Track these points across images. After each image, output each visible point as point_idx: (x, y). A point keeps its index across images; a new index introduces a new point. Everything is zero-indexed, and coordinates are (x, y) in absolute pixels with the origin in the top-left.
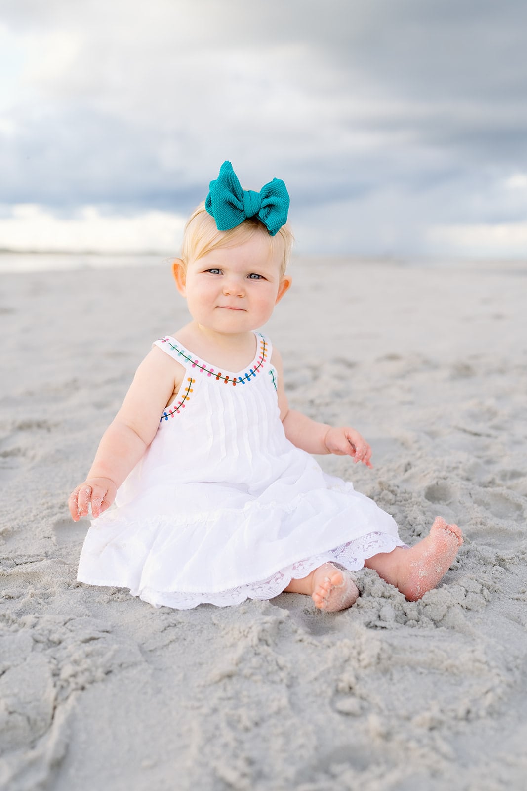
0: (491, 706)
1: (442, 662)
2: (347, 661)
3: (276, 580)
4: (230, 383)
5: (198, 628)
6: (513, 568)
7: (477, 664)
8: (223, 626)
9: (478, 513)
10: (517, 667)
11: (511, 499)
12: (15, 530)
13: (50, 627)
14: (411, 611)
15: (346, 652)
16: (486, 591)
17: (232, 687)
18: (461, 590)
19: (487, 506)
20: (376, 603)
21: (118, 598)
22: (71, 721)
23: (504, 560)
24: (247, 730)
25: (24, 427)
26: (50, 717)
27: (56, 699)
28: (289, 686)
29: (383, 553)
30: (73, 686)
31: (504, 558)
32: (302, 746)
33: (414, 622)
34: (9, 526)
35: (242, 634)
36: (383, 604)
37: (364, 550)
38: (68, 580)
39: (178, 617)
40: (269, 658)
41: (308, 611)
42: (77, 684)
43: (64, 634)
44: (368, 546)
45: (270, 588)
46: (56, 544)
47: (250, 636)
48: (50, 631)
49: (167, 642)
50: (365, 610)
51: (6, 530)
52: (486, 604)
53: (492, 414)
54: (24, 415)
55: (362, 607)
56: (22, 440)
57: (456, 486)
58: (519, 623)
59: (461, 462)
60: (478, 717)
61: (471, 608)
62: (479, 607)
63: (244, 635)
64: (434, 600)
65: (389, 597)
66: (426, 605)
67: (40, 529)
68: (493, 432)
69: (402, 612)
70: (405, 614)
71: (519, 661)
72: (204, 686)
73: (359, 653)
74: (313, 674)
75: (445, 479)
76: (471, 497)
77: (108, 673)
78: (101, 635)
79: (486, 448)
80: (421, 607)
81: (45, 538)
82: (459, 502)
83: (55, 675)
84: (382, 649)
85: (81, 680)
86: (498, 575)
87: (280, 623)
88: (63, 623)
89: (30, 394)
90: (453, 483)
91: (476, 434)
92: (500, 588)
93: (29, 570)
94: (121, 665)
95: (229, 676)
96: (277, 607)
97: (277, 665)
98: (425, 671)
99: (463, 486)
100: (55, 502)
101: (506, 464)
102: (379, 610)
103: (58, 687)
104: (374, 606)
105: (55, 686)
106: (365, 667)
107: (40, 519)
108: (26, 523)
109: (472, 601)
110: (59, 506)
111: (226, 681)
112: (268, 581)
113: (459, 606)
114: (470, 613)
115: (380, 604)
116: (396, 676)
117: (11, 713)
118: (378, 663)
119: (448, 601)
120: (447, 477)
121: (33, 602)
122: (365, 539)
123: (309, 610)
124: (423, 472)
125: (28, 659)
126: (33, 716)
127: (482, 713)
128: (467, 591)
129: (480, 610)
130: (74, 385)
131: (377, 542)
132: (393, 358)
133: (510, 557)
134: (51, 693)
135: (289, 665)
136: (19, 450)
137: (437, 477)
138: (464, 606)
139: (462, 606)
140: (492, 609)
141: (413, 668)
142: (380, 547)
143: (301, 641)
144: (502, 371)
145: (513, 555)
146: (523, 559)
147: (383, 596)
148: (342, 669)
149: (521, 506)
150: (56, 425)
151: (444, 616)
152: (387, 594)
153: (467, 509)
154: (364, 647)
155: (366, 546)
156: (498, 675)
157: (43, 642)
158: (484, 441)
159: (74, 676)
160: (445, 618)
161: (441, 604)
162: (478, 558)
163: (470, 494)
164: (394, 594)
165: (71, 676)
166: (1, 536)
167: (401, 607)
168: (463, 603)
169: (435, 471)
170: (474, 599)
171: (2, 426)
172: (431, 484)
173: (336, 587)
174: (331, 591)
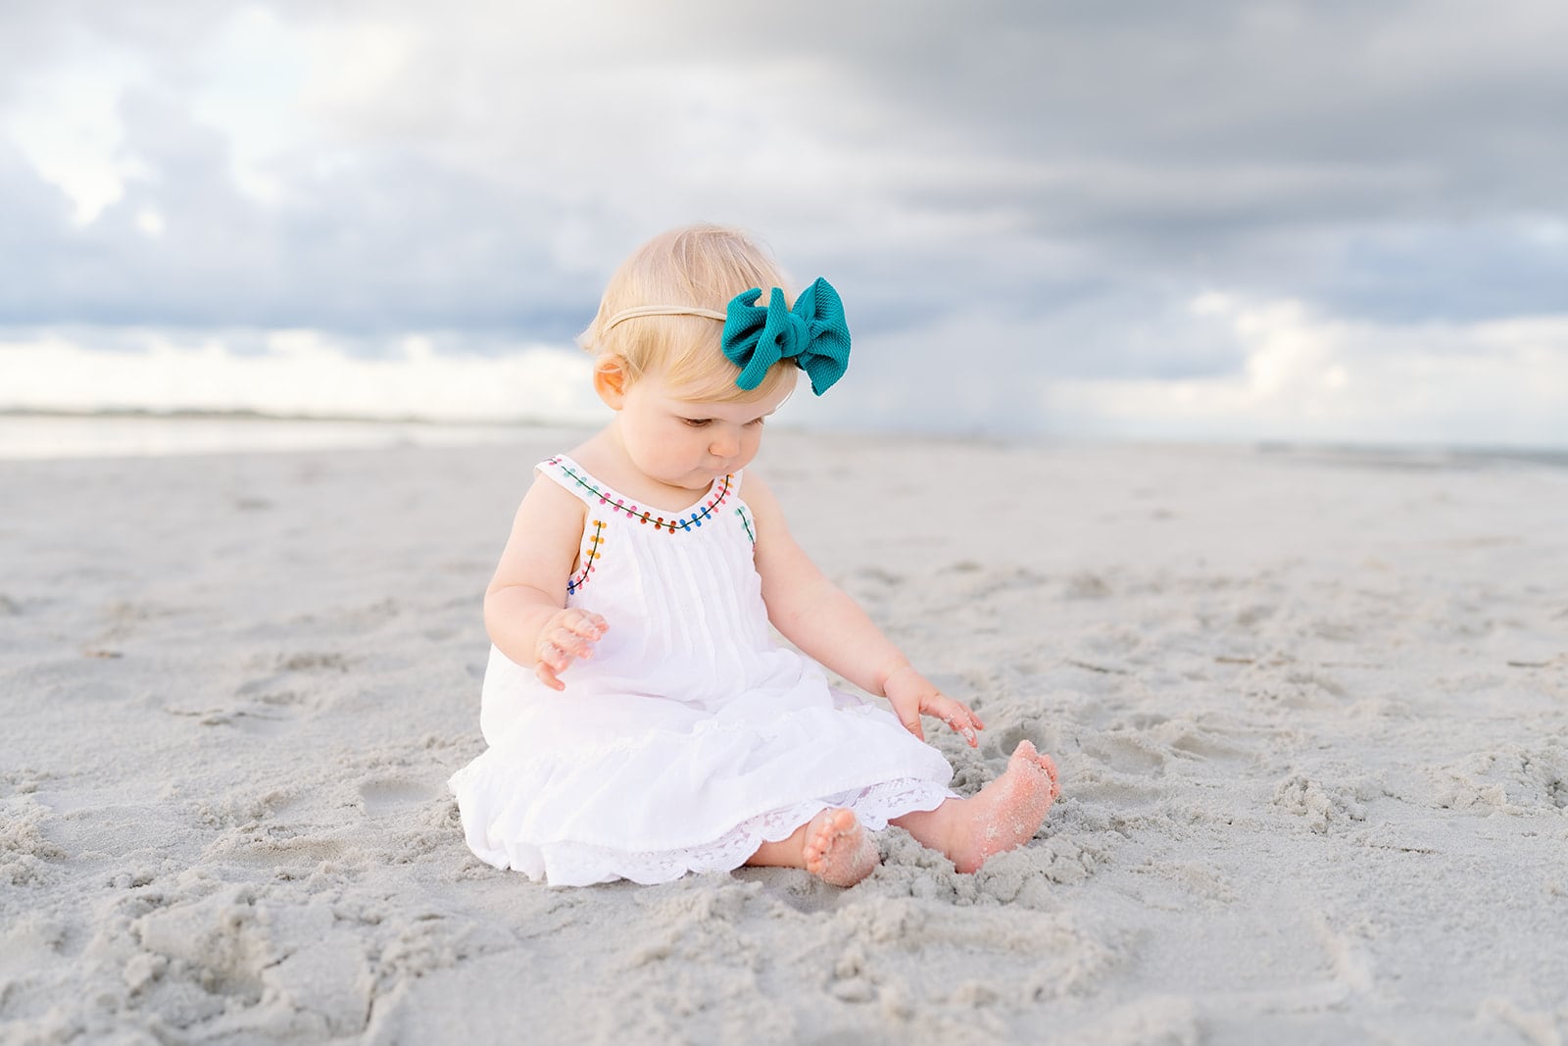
0: (1075, 983)
1: (1005, 935)
2: (853, 935)
4: (665, 529)
5: (610, 908)
6: (1136, 835)
7: (1059, 935)
8: (651, 905)
9: (1088, 763)
10: (1124, 945)
11: (1144, 747)
12: (292, 795)
13: (361, 902)
14: (964, 884)
15: (851, 922)
16: (1086, 857)
17: (661, 971)
18: (1045, 852)
19: (1104, 758)
20: (906, 872)
21: (475, 874)
22: (400, 1014)
23: (1123, 823)
24: (687, 1014)
25: (296, 665)
26: (364, 1016)
27: (374, 989)
28: (758, 971)
29: (922, 812)
30: (402, 970)
31: (1123, 819)
32: (774, 1028)
33: (968, 900)
34: (281, 790)
35: (683, 906)
36: (919, 874)
37: (891, 805)
38: (388, 851)
39: (578, 895)
40: (726, 937)
41: (795, 890)
42: (408, 969)
43: (385, 910)
44: (896, 798)
46: (364, 813)
47: (696, 909)
48: (362, 908)
49: (558, 925)
50: (888, 882)
51: (276, 795)
52: (1086, 874)
53: (1129, 641)
54: (294, 648)
55: (882, 879)
56: (298, 682)
57: (1055, 728)
58: (1139, 900)
59: (1065, 702)
60: (1054, 996)
61: (1062, 880)
62: (1074, 879)
63: (686, 910)
64: (1001, 869)
65: (930, 866)
66: (989, 877)
67: (335, 793)
68: (1129, 667)
69: (949, 887)
70: (955, 891)
71: (1128, 938)
72: (619, 972)
73: (871, 923)
74: (796, 954)
75: (1035, 718)
76: (1079, 745)
77: (461, 957)
78: (445, 913)
79: (1117, 688)
80: (981, 881)
81: (345, 805)
83: (373, 957)
84: (908, 914)
85: (415, 962)
86: (1111, 841)
87: (747, 898)
88: (383, 897)
89: (309, 619)
90: (1049, 724)
91: (1098, 670)
92: (1112, 857)
94: (481, 949)
95: (660, 957)
96: (743, 881)
97: (739, 943)
98: (978, 950)
99: (1065, 728)
100: (361, 758)
101: (1146, 708)
102: (911, 883)
103: (377, 975)
104: (903, 876)
105: (372, 971)
106: (881, 941)
107: (336, 780)
108: (311, 787)
109: (1063, 869)
110: (368, 764)
111: (656, 963)
113: (1042, 876)
114: (1058, 887)
115: (912, 875)
116: (930, 954)
117: (298, 1010)
118: (903, 936)
119: (1024, 869)
120: (1040, 716)
121: (329, 879)
123: (796, 887)
124: (1001, 710)
125: (326, 940)
126: (334, 1014)
127: (1061, 989)
128: (1056, 856)
129: (1077, 883)
130: (389, 608)
131: (912, 792)
132: (966, 567)
133: (1132, 817)
134: (366, 980)
135: (758, 943)
136: (292, 696)
137: (1023, 716)
138: (1050, 875)
139: (1046, 876)
140: (1097, 882)
141: (958, 946)
142: (917, 801)
143: (778, 916)
144: (1156, 588)
145: (1137, 815)
146: (1155, 822)
147: (918, 865)
148: (844, 944)
149: (1163, 758)
150: (357, 661)
151: (1018, 892)
152: (925, 861)
153: (1071, 762)
156: (1092, 948)
157: (350, 919)
158: (1113, 679)
159: (405, 956)
160: (1018, 896)
161: (1012, 874)
162: (1081, 822)
163: (1077, 741)
164: (936, 861)
165: (399, 957)
166: (267, 805)
167: (946, 880)
168: (1049, 871)
169: (1019, 708)
170: (1066, 867)
171: (258, 663)
172: (1014, 725)
173: (843, 834)
174: (834, 841)
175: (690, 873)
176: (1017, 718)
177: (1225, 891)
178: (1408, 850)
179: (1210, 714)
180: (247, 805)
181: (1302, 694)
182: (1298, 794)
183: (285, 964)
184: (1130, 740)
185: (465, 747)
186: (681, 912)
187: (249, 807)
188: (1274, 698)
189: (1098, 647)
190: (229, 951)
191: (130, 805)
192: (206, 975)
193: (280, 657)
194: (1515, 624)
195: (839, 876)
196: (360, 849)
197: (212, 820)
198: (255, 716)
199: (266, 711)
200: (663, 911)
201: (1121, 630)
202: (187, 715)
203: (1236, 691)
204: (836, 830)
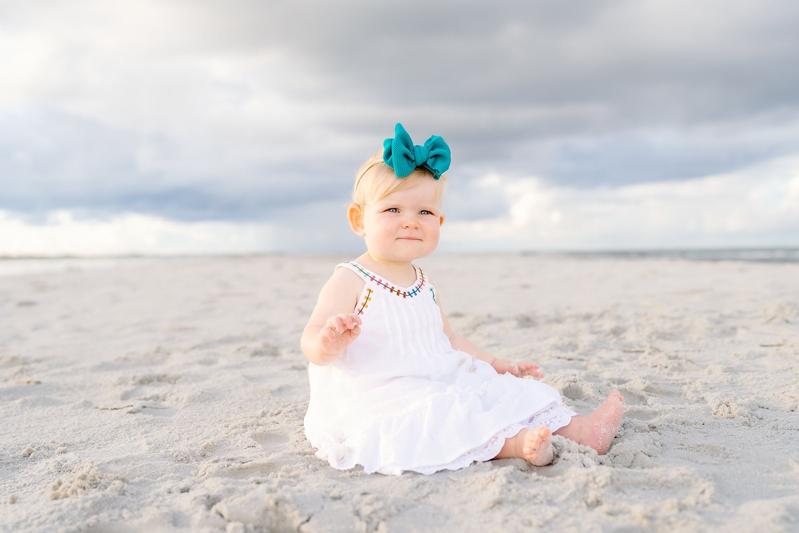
1: (657, 480)
2: (586, 485)
3: (492, 443)
4: (401, 296)
6: (664, 432)
7: (685, 478)
11: (634, 392)
12: (215, 444)
15: (583, 479)
18: (640, 442)
20: (577, 456)
23: (655, 428)
25: (145, 381)
27: (367, 529)
29: (564, 426)
30: (376, 520)
31: (655, 425)
34: (209, 441)
35: (490, 479)
36: (583, 457)
42: (379, 518)
43: (339, 492)
45: (490, 450)
46: (263, 450)
48: (327, 492)
49: (425, 494)
50: (571, 461)
52: (660, 451)
53: (573, 346)
54: (143, 372)
55: (568, 460)
56: (154, 390)
57: (587, 386)
61: (651, 455)
62: (657, 454)
64: (622, 452)
65: (586, 452)
66: (615, 456)
67: (238, 441)
68: (583, 358)
69: (599, 462)
70: (601, 463)
73: (594, 478)
74: (563, 497)
75: (574, 382)
76: (601, 394)
79: (585, 367)
80: (612, 458)
82: (593, 397)
83: (357, 514)
85: (381, 515)
90: (583, 385)
91: (569, 359)
93: (265, 462)
94: (404, 506)
95: (499, 503)
96: (498, 466)
97: (531, 493)
98: (647, 488)
101: (609, 375)
102: (582, 461)
103: (365, 522)
104: (577, 458)
105: (361, 521)
106: (603, 487)
107: (233, 435)
108: (222, 440)
111: (498, 506)
112: (486, 445)
113: (642, 453)
114: (651, 458)
115: (581, 457)
116: (627, 492)
118: (612, 483)
120: (577, 381)
122: (546, 416)
125: (326, 508)
127: (707, 502)
128: (645, 443)
129: (659, 455)
133: (659, 424)
134: (361, 526)
136: (158, 397)
137: (568, 381)
138: (646, 452)
139: (644, 453)
140: (666, 455)
141: (637, 486)
142: (561, 423)
143: (537, 480)
144: (558, 321)
145: (661, 423)
146: (668, 426)
147: (580, 452)
148: (585, 490)
149: (644, 397)
150: (178, 378)
151: (633, 461)
152: (583, 450)
153: (603, 402)
154: (596, 474)
155: (548, 422)
158: (579, 363)
159: (374, 512)
160: (633, 464)
161: (627, 453)
162: (634, 428)
163: (600, 391)
165: (372, 513)
166: (206, 450)
167: (597, 459)
168: (645, 450)
169: (564, 378)
170: (651, 448)
171: (122, 382)
172: (564, 386)
173: (544, 439)
174: (540, 443)
175: (475, 462)
176: (566, 382)
177: (731, 454)
179: (649, 376)
180: (198, 450)
181: (679, 365)
182: (727, 409)
183: (312, 521)
184: (626, 389)
185: (287, 414)
186: (489, 482)
188: (666, 367)
189: (562, 348)
190: (275, 518)
191: (137, 454)
192: (265, 531)
193: (134, 378)
194: (744, 327)
195: (540, 461)
196: (290, 465)
197: (182, 459)
198: (151, 407)
199: (155, 404)
200: (476, 483)
201: (567, 340)
202: (112, 409)
203: (645, 365)
204: (542, 437)
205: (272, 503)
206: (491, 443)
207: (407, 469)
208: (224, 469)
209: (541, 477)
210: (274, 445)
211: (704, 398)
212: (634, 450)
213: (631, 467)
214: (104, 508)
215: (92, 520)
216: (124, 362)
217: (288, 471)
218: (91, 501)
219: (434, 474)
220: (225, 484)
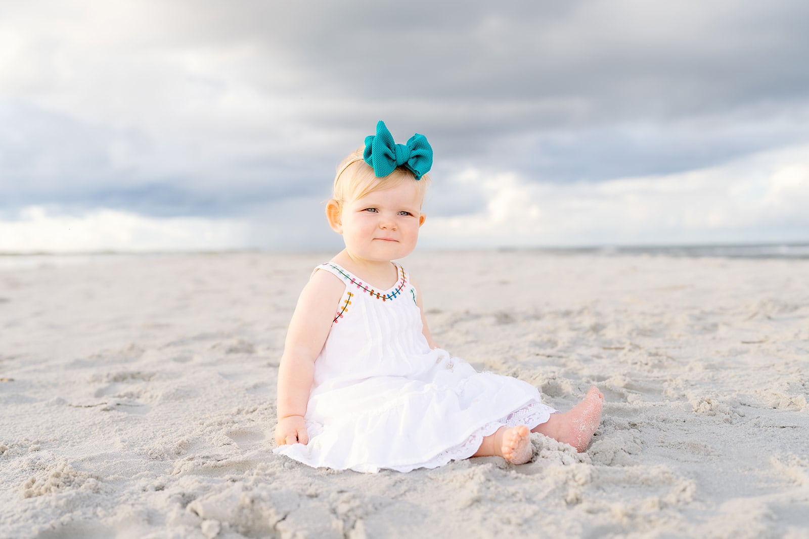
1: (638, 478)
2: (566, 483)
3: (470, 442)
4: (381, 299)
6: (645, 430)
7: (666, 475)
11: (614, 390)
12: (190, 442)
13: (300, 488)
14: (585, 458)
17: (485, 507)
18: (620, 439)
23: (635, 425)
25: (120, 378)
27: (344, 528)
29: (543, 424)
30: (353, 518)
31: (635, 423)
32: (571, 527)
34: (184, 439)
35: (468, 477)
36: (563, 454)
37: (526, 423)
42: (356, 516)
43: (316, 490)
44: (528, 419)
45: (467, 449)
46: (239, 448)
47: (476, 478)
48: (303, 490)
49: (402, 492)
51: (183, 442)
53: (552, 343)
55: (547, 458)
56: (128, 387)
57: (567, 383)
61: (631, 452)
62: (637, 452)
63: (470, 477)
64: (601, 449)
65: (566, 450)
66: (595, 454)
68: (562, 354)
69: (578, 460)
70: (581, 461)
72: (461, 509)
73: (574, 476)
74: (542, 495)
75: (554, 379)
76: (581, 391)
80: (591, 456)
81: (224, 444)
82: (573, 394)
83: (333, 512)
85: (358, 513)
86: (636, 434)
90: (562, 382)
91: (549, 356)
93: (241, 459)
94: (381, 504)
95: (477, 501)
96: (476, 464)
97: (510, 491)
98: (627, 486)
100: (211, 421)
102: (561, 459)
103: (342, 520)
104: (556, 456)
105: (338, 519)
106: (583, 485)
107: (208, 433)
108: (197, 437)
111: (476, 504)
112: (463, 444)
114: (632, 455)
115: (560, 455)
116: (606, 489)
118: (592, 481)
120: (556, 378)
122: (524, 413)
125: (302, 506)
128: (624, 441)
129: (639, 453)
132: (435, 312)
133: (640, 422)
134: (338, 524)
135: (520, 491)
137: (547, 378)
138: (626, 450)
139: (624, 451)
140: (646, 452)
141: (617, 484)
142: (540, 420)
143: (516, 478)
146: (649, 423)
147: (560, 450)
148: (565, 487)
149: (624, 394)
150: (153, 375)
151: (613, 459)
152: (562, 448)
153: (582, 399)
154: (576, 472)
155: (527, 419)
156: (686, 479)
157: (304, 496)
158: (559, 360)
159: (351, 510)
160: (613, 462)
161: (607, 451)
162: (614, 426)
163: (579, 389)
165: (349, 511)
166: (180, 447)
167: (576, 457)
168: (625, 448)
169: (543, 375)
170: (632, 446)
171: (96, 379)
172: (544, 383)
173: (523, 438)
174: (519, 442)
175: (453, 461)
176: (545, 379)
177: (712, 452)
178: (784, 427)
179: (629, 373)
180: (172, 447)
181: (660, 361)
182: (708, 407)
183: (288, 519)
184: (606, 386)
185: (263, 412)
186: (467, 480)
187: (173, 449)
188: (647, 364)
189: (541, 345)
190: (251, 516)
191: (112, 452)
192: (241, 529)
193: (108, 375)
194: (726, 324)
195: (519, 460)
196: (266, 463)
197: (157, 457)
198: (126, 405)
199: (130, 402)
200: (455, 481)
201: (545, 337)
202: (86, 407)
203: (625, 362)
204: (520, 436)
205: (247, 501)
206: (468, 442)
207: (383, 466)
208: (200, 467)
209: (520, 475)
210: (249, 442)
211: (684, 395)
212: (613, 448)
213: (611, 465)
214: (78, 506)
215: (66, 518)
216: (97, 360)
217: (263, 469)
218: (64, 499)
219: (411, 472)
220: (200, 482)
